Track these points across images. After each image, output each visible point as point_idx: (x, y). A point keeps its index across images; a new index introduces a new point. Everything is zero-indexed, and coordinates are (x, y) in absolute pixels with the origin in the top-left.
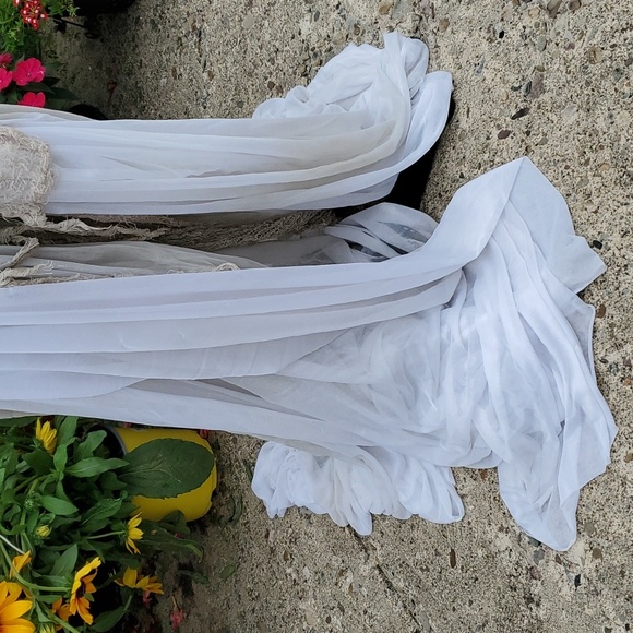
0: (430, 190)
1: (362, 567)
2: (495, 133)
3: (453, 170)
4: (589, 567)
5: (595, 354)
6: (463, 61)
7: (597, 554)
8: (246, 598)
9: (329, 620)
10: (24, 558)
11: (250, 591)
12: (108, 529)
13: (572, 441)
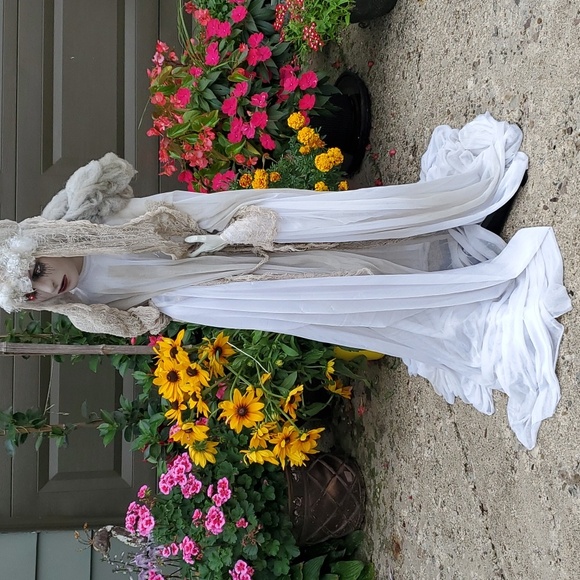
0: (509, 222)
1: (447, 420)
2: (542, 205)
3: (521, 216)
4: (539, 461)
5: (559, 353)
6: (536, 152)
7: (543, 457)
8: (394, 413)
9: (429, 442)
10: (267, 376)
11: (397, 411)
12: (318, 363)
13: (543, 394)
